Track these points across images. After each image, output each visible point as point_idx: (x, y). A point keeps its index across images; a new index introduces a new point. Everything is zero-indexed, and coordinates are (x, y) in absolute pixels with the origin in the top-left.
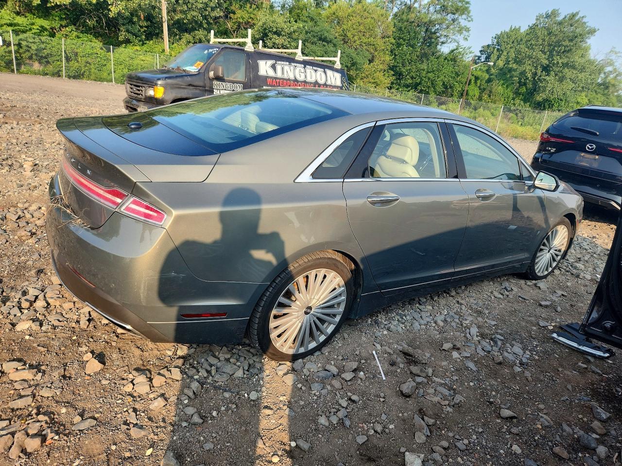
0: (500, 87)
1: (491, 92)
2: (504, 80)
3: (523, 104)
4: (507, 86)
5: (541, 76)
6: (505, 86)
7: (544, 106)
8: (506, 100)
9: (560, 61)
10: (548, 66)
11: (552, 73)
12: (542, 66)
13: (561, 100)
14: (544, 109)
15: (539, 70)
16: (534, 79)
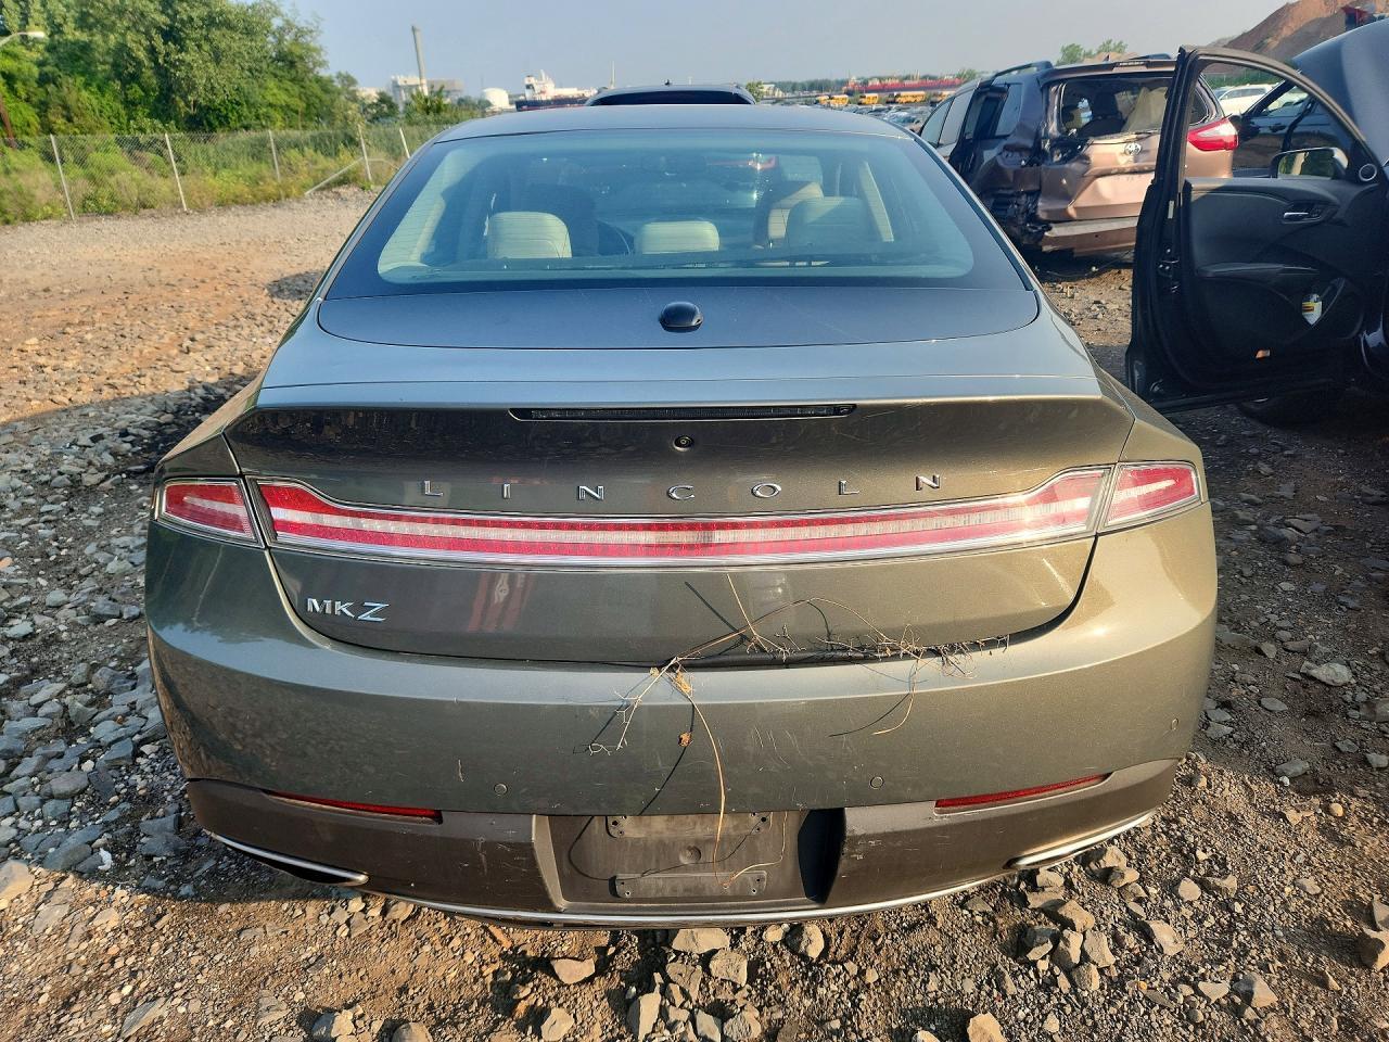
0: (85, 94)
1: (66, 107)
2: (82, 74)
3: (160, 126)
4: (99, 88)
5: (168, 54)
6: (94, 89)
7: (210, 124)
8: (115, 121)
9: (194, 15)
10: (171, 27)
11: (190, 44)
12: (159, 29)
13: (238, 103)
14: (213, 129)
15: (158, 42)
16: (156, 62)
